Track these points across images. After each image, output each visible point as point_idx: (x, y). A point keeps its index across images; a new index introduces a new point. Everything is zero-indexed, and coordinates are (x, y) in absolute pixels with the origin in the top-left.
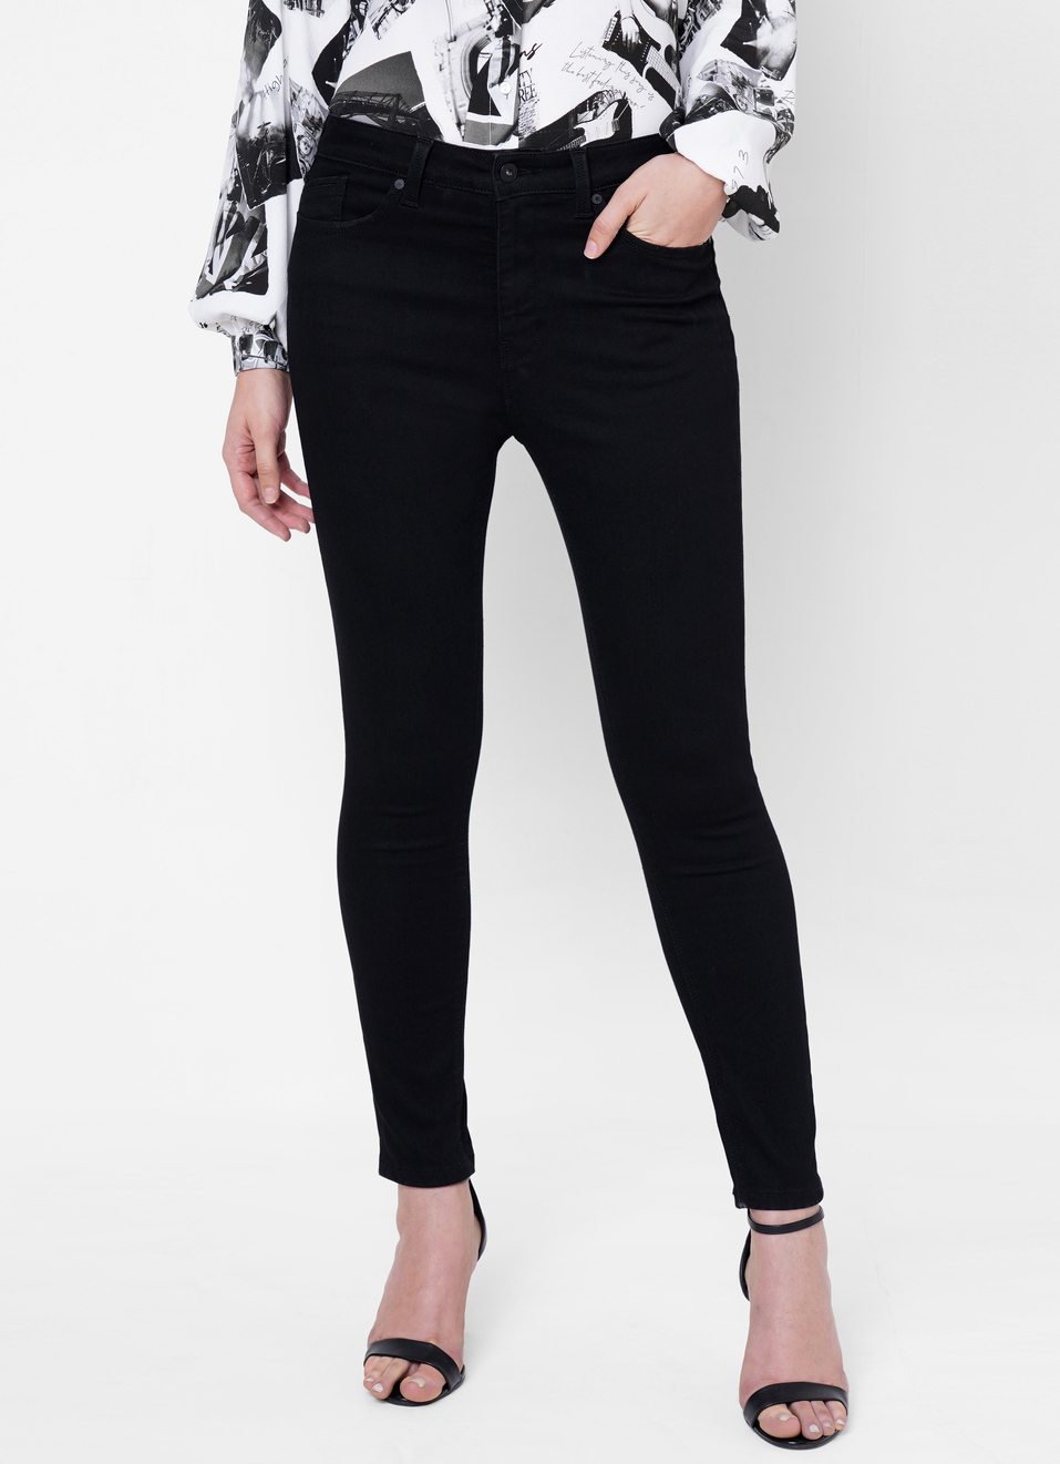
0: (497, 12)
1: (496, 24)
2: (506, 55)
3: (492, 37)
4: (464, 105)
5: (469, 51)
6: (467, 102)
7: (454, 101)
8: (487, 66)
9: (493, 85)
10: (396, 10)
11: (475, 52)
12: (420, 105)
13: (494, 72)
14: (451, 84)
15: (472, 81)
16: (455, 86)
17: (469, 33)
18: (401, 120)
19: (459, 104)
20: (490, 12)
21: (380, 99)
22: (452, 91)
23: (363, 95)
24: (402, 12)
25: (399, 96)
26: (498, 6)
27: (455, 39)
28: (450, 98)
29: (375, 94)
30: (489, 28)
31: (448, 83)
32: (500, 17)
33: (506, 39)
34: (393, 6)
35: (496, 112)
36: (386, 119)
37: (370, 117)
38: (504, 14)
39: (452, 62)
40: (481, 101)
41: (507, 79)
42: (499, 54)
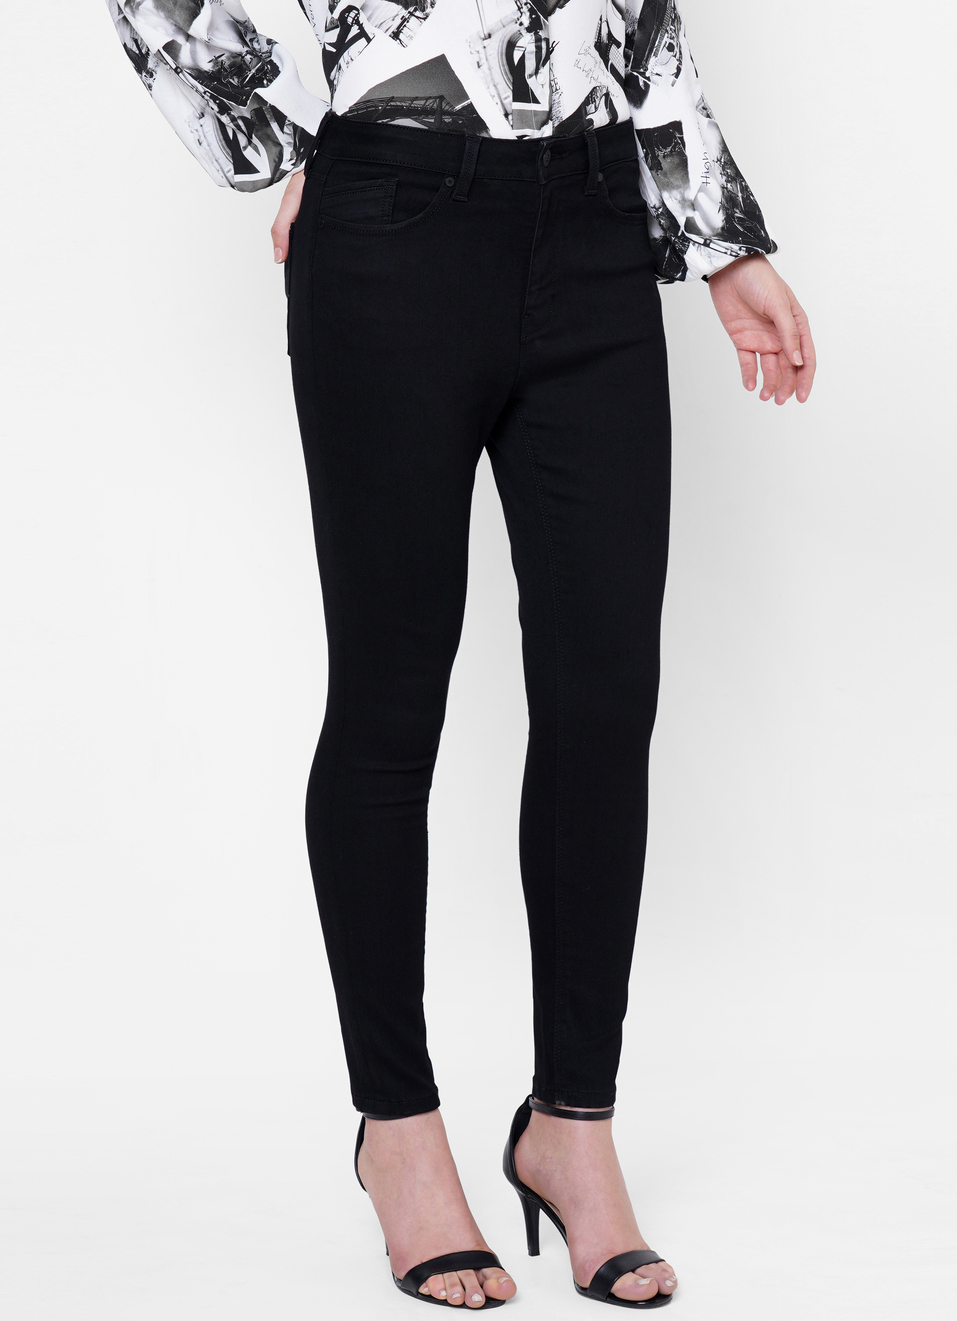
0: (525, 9)
1: (526, 21)
2: (539, 49)
3: (524, 32)
4: (508, 97)
5: (505, 46)
6: (510, 94)
7: (499, 94)
8: (522, 59)
9: (531, 76)
10: (417, 17)
11: (511, 45)
12: (465, 103)
13: (530, 65)
14: (492, 79)
15: (511, 73)
16: (496, 81)
17: (504, 30)
18: (448, 120)
19: (503, 97)
20: (519, 9)
21: (422, 102)
22: (495, 86)
23: (403, 99)
24: (424, 19)
25: (441, 98)
26: (526, 4)
27: (490, 36)
28: (494, 92)
29: (416, 99)
30: (521, 24)
31: (489, 79)
32: (528, 14)
33: (536, 34)
34: (411, 14)
35: (536, 101)
36: (433, 121)
37: (415, 120)
38: (531, 11)
39: (489, 58)
40: (522, 92)
41: (542, 70)
42: (532, 48)
